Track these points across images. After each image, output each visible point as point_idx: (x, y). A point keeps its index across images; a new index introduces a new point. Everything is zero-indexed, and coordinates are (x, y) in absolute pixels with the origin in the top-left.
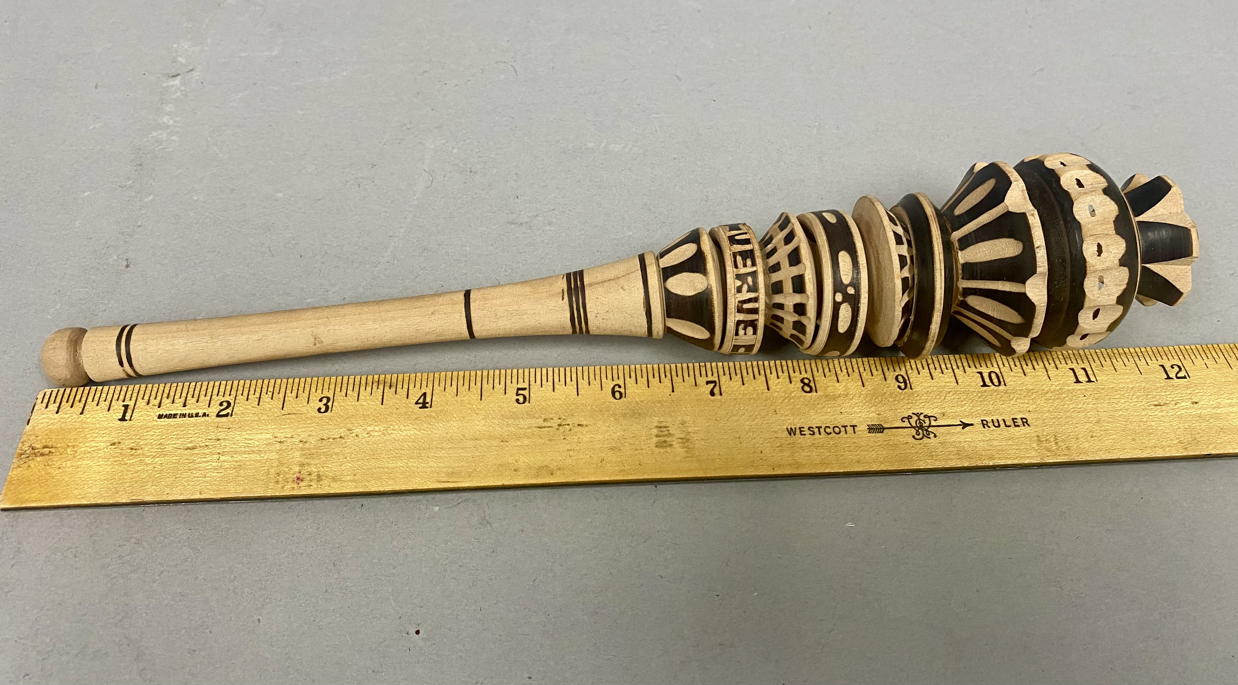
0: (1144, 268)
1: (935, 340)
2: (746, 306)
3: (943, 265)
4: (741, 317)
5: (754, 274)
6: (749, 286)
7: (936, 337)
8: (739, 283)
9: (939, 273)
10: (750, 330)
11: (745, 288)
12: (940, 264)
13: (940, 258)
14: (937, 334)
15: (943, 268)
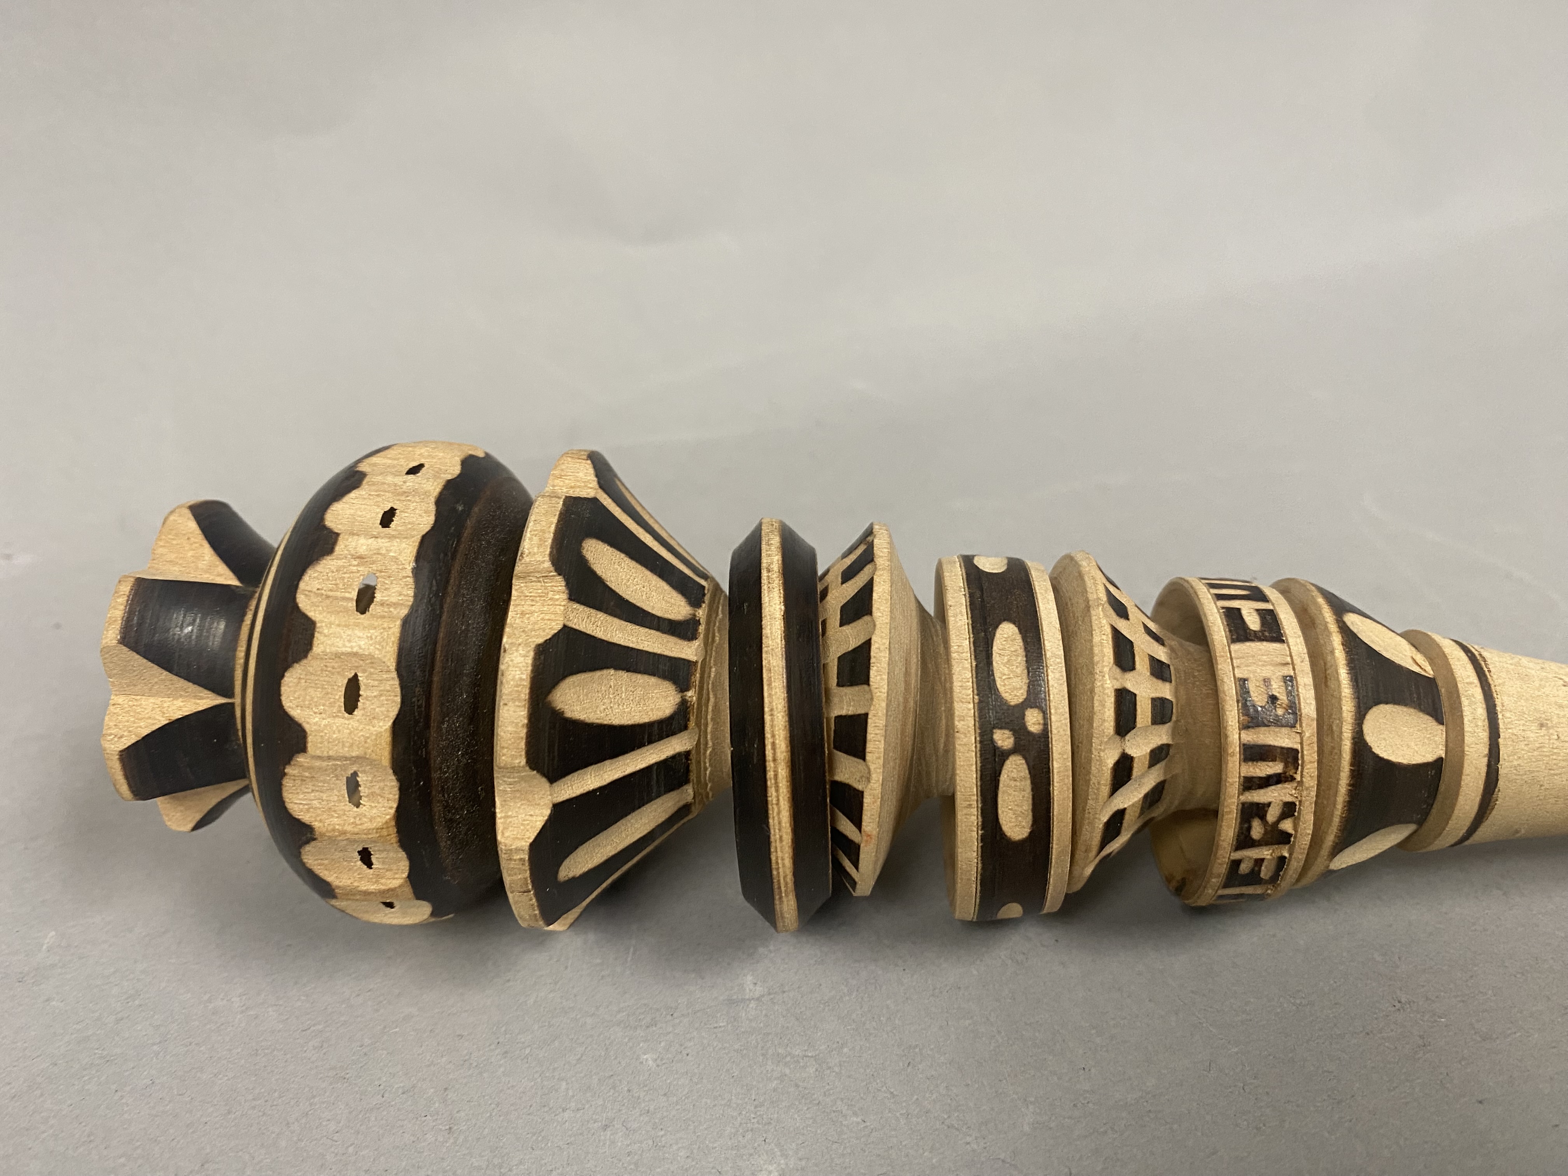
0: (229, 693)
1: (764, 574)
2: (1276, 768)
3: (770, 774)
4: (1282, 739)
5: (1244, 841)
6: (1263, 817)
7: (764, 580)
8: (1287, 825)
9: (778, 751)
10: (1258, 698)
11: (1272, 815)
12: (776, 776)
13: (777, 791)
14: (765, 588)
15: (770, 765)
